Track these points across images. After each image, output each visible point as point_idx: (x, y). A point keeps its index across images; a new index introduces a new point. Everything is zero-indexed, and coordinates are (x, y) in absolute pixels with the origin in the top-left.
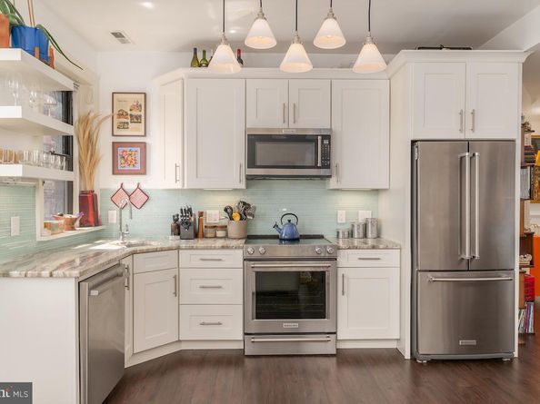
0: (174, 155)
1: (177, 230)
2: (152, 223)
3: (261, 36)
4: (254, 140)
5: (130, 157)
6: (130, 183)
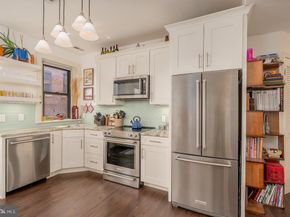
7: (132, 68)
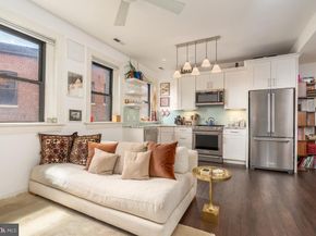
0: (176, 101)
1: (176, 122)
2: (168, 121)
3: (187, 67)
4: (198, 94)
5: (165, 102)
6: (165, 109)
7: (210, 84)
